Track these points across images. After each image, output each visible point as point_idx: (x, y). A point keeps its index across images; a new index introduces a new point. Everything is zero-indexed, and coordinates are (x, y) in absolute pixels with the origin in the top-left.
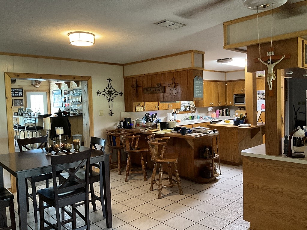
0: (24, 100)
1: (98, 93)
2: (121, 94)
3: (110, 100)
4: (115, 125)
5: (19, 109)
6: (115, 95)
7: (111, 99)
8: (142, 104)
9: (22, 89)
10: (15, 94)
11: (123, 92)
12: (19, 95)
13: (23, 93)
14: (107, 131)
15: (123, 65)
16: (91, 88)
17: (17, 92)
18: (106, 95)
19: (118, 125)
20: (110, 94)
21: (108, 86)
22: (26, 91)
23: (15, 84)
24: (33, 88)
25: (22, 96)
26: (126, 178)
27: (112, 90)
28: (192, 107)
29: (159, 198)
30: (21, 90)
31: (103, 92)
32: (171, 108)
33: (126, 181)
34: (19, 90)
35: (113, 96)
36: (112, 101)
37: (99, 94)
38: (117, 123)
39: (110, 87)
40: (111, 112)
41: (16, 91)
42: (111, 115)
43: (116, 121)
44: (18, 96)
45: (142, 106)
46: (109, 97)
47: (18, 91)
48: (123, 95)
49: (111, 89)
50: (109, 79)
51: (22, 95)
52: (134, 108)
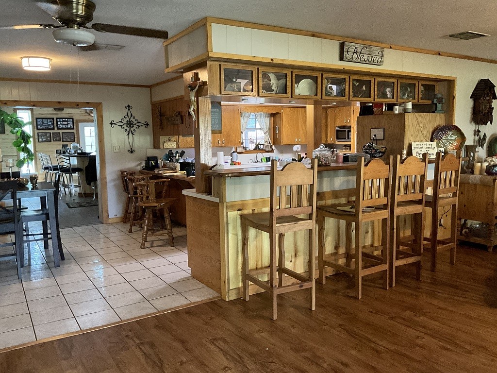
0: (75, 133)
1: (111, 124)
2: (147, 125)
3: (130, 133)
4: (138, 165)
5: (63, 145)
6: (138, 127)
7: (132, 132)
8: (174, 139)
9: (73, 119)
10: (63, 125)
11: (150, 123)
12: (69, 126)
13: (75, 124)
14: (122, 172)
15: (150, 87)
16: (102, 117)
17: (66, 123)
18: (125, 126)
19: (142, 166)
20: (130, 125)
21: (127, 114)
22: (78, 121)
23: (63, 112)
24: (88, 117)
25: (73, 129)
26: (131, 229)
27: (134, 120)
28: (267, 144)
29: (141, 248)
30: (71, 120)
31: (120, 122)
32: (224, 145)
33: (130, 231)
34: (69, 120)
35: (134, 128)
36: (133, 134)
37: (113, 125)
38: (141, 163)
39: (130, 116)
40: (132, 149)
41: (65, 121)
42: (132, 152)
43: (141, 160)
44: (68, 129)
45: (175, 141)
46: (128, 129)
47: (67, 121)
48: (151, 127)
49: (132, 119)
50: (129, 106)
51: (72, 126)
52: (161, 144)
